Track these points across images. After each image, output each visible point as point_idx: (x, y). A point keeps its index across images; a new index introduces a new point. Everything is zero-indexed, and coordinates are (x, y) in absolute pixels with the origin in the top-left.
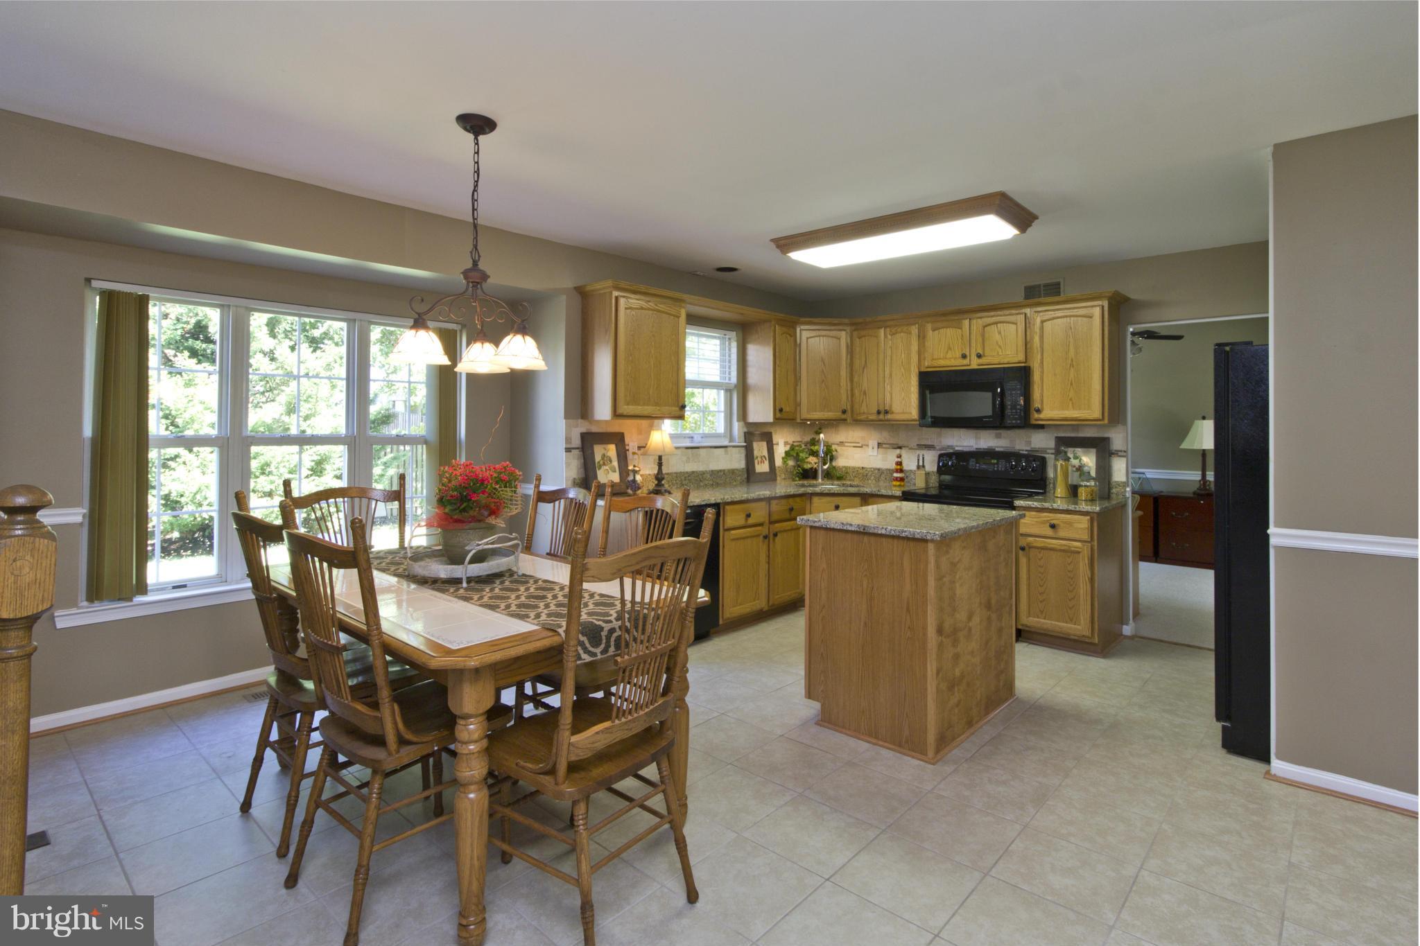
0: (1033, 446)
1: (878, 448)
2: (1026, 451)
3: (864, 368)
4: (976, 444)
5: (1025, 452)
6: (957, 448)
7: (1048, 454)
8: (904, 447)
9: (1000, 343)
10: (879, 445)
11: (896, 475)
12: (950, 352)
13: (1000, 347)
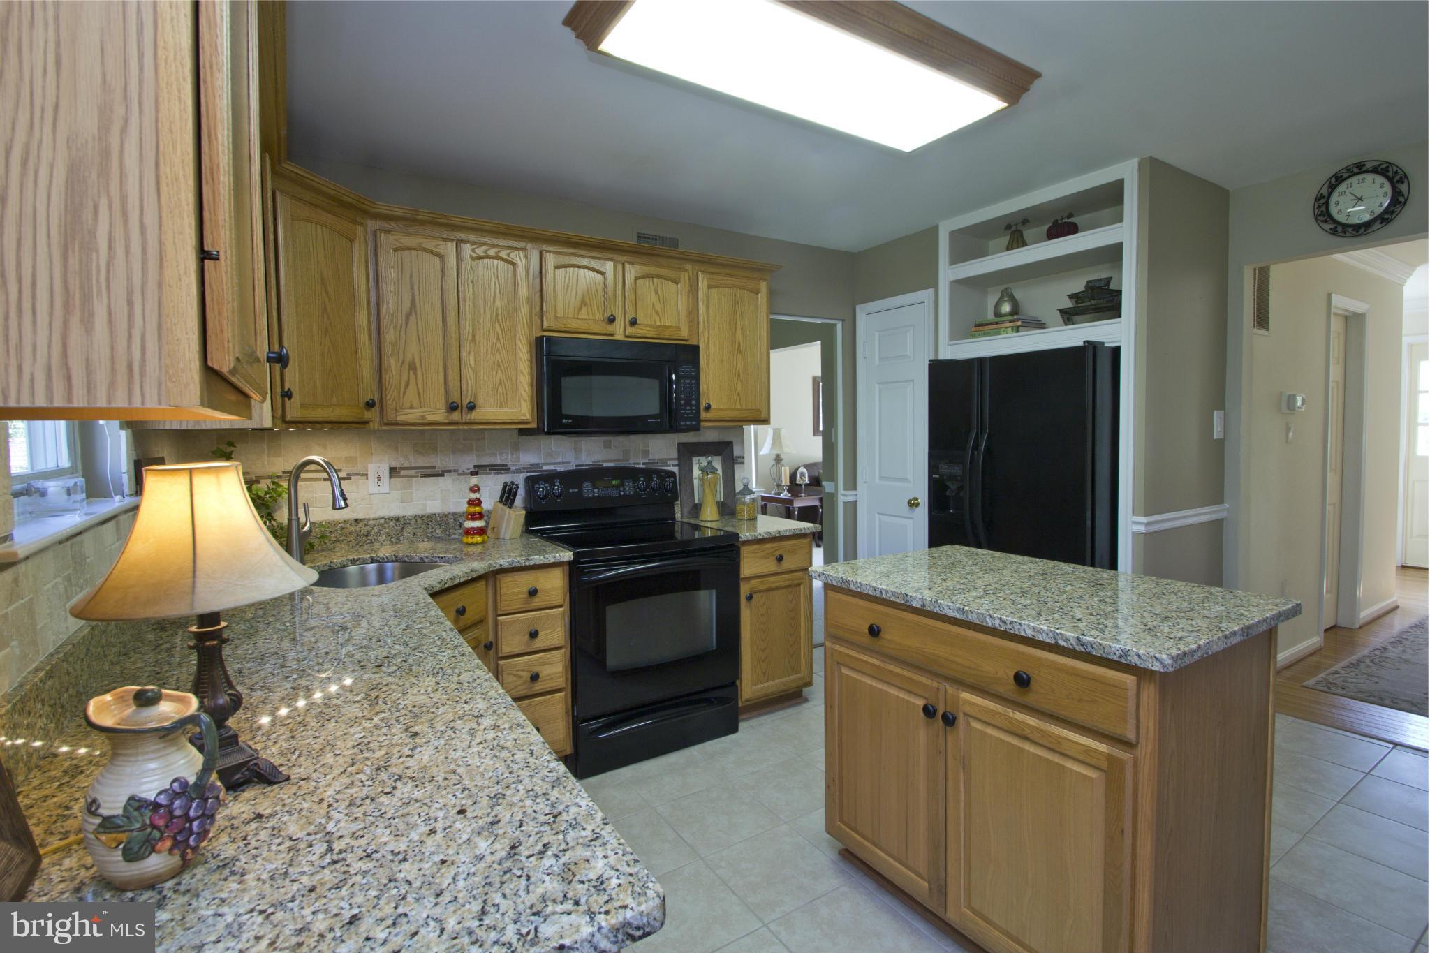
0: (651, 457)
1: (390, 477)
2: (643, 464)
3: (408, 316)
4: (576, 458)
5: (641, 466)
6: (545, 468)
7: (669, 466)
8: (450, 471)
9: (658, 307)
10: (393, 472)
11: (470, 524)
12: (584, 309)
13: (657, 313)
